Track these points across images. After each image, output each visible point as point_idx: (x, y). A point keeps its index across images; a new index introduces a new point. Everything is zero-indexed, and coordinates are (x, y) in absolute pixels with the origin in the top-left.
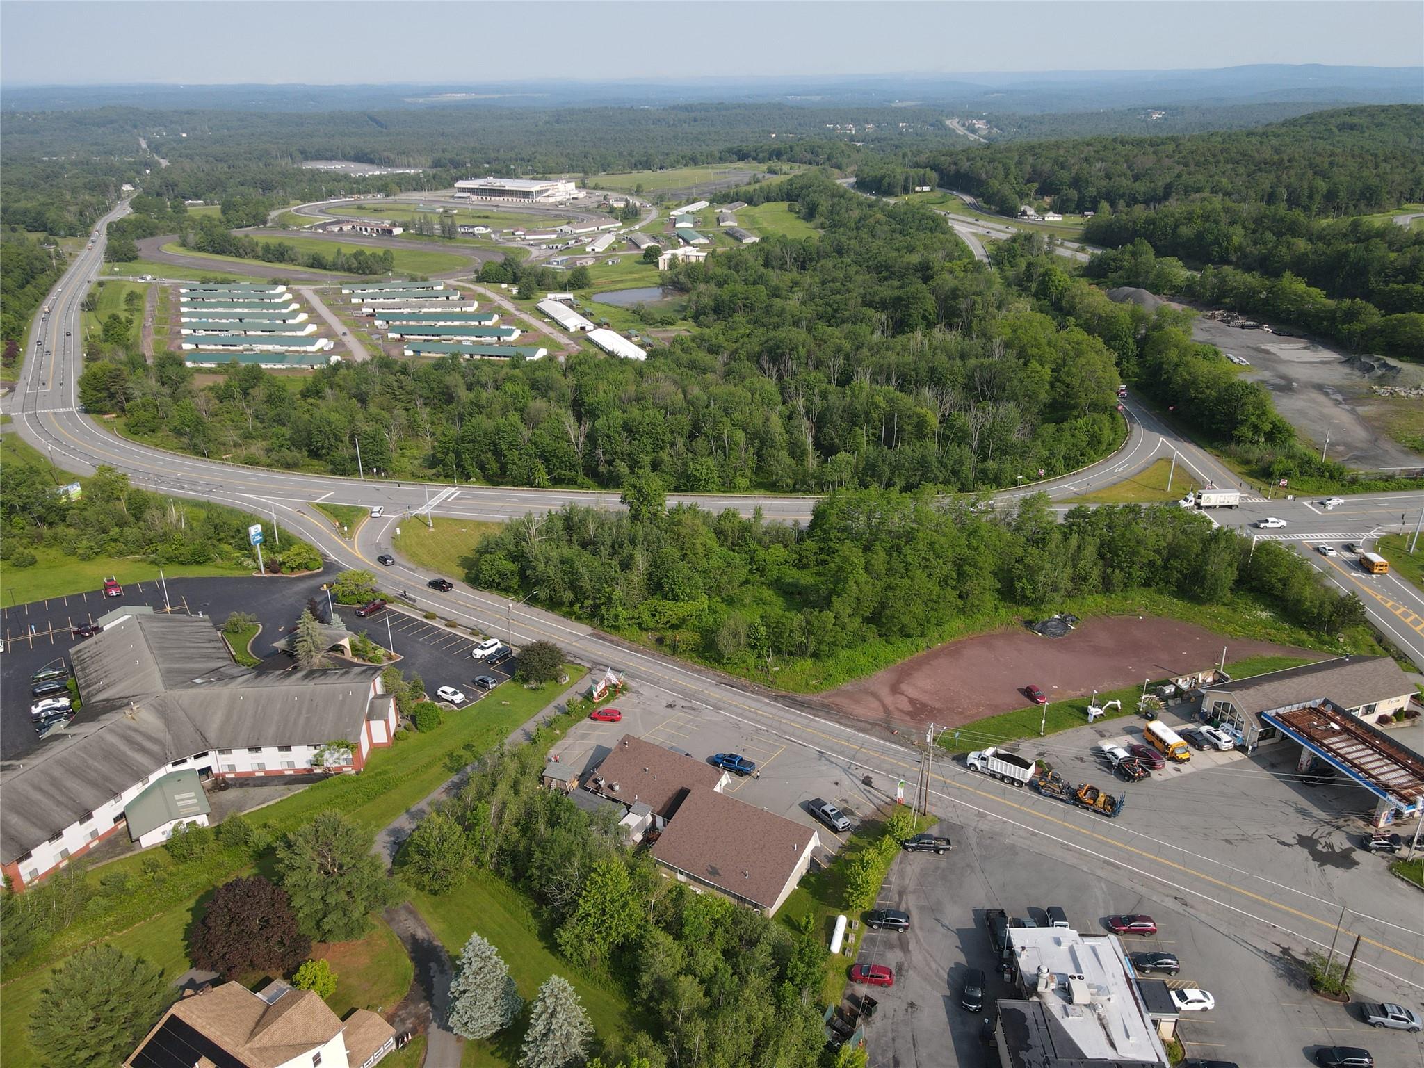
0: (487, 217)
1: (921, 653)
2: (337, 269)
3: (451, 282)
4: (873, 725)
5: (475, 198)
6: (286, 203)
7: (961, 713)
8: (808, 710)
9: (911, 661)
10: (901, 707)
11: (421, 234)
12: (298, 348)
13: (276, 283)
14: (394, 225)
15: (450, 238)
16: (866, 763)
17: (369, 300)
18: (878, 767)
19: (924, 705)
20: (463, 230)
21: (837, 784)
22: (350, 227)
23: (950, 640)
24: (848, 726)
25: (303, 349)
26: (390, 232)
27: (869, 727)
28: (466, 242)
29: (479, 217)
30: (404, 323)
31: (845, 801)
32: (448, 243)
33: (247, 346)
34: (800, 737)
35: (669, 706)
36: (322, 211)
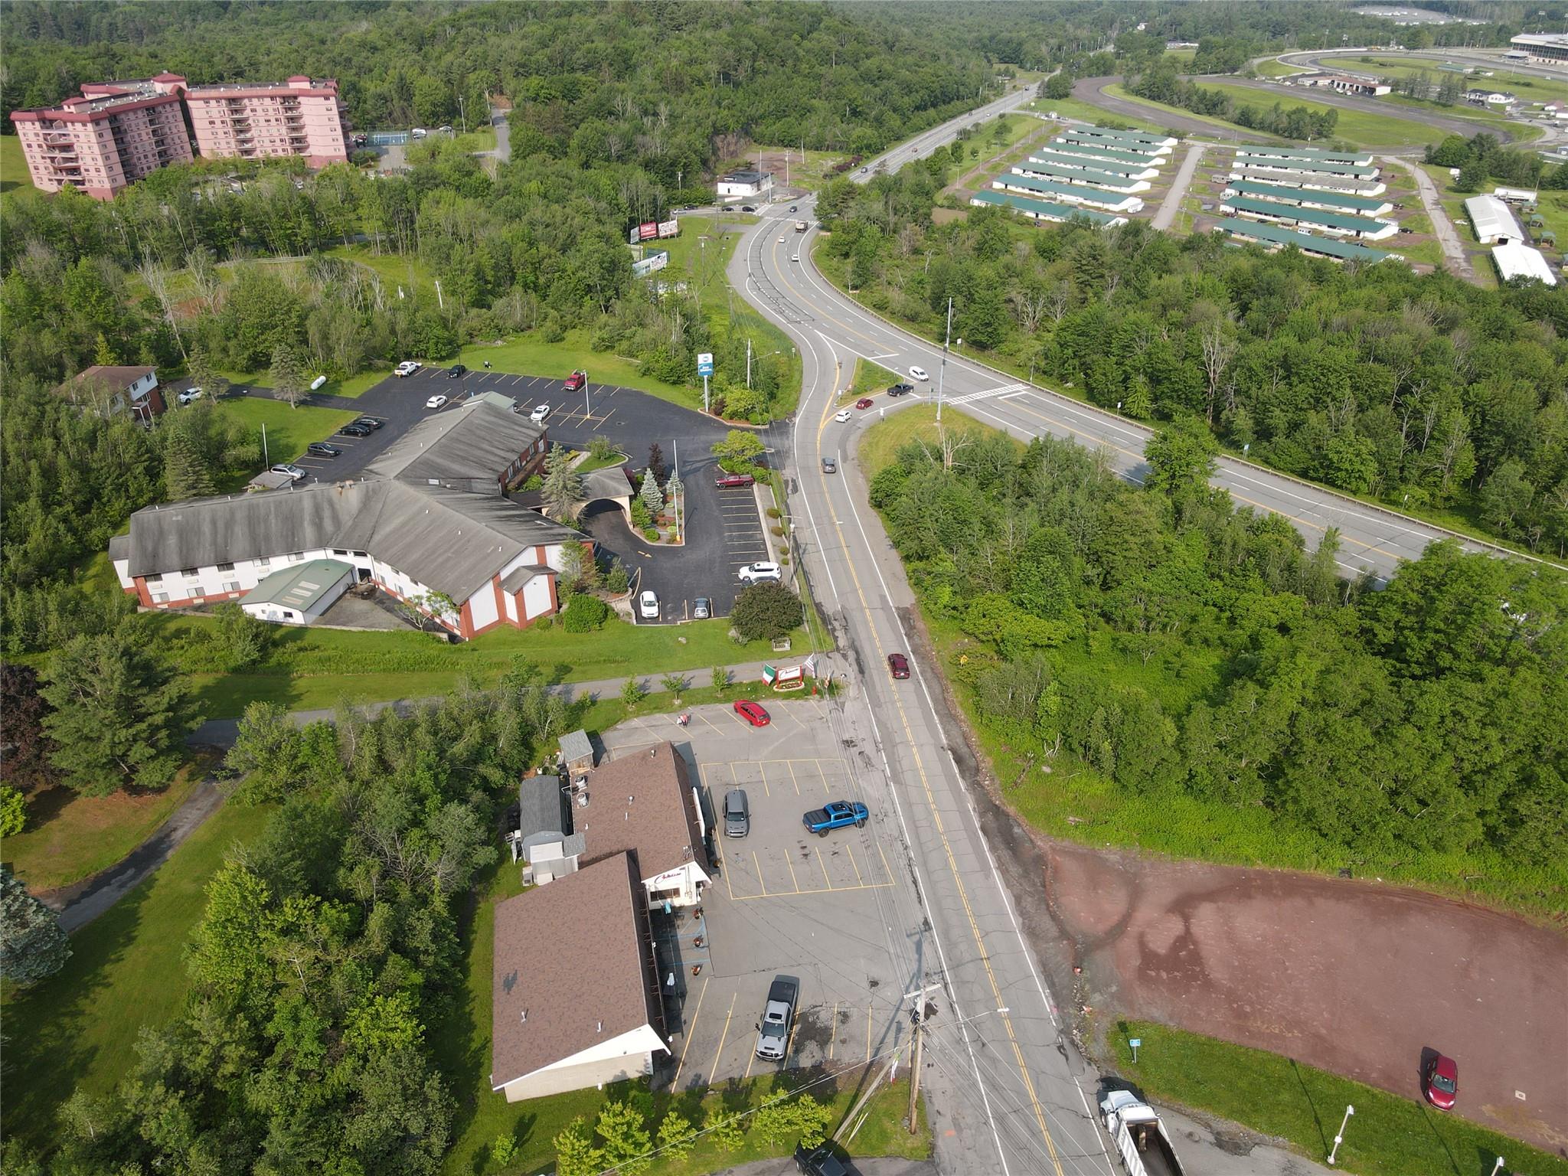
0: (1528, 85)
1: (1322, 874)
2: (1262, 128)
3: (1390, 159)
4: (1064, 934)
5: (1533, 59)
6: (1279, 49)
7: (1240, 1015)
8: (1006, 854)
9: (1282, 877)
10: (1149, 938)
11: (1410, 97)
12: (1099, 205)
13: (1169, 135)
14: (1383, 83)
15: (1444, 106)
16: (960, 983)
17: (1255, 167)
18: (968, 1006)
19: (1196, 958)
20: (1473, 97)
21: (874, 984)
22: (1327, 82)
23: (1412, 884)
24: (1022, 912)
25: (1106, 206)
26: (1373, 90)
27: (1054, 931)
28: (1465, 112)
29: (1517, 84)
30: (1261, 197)
31: (845, 1017)
32: (1440, 112)
33: (1051, 194)
34: (932, 884)
35: (848, 743)
36: (1315, 62)
